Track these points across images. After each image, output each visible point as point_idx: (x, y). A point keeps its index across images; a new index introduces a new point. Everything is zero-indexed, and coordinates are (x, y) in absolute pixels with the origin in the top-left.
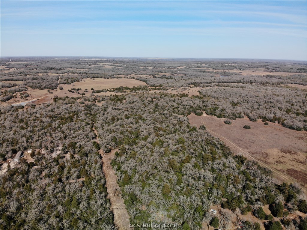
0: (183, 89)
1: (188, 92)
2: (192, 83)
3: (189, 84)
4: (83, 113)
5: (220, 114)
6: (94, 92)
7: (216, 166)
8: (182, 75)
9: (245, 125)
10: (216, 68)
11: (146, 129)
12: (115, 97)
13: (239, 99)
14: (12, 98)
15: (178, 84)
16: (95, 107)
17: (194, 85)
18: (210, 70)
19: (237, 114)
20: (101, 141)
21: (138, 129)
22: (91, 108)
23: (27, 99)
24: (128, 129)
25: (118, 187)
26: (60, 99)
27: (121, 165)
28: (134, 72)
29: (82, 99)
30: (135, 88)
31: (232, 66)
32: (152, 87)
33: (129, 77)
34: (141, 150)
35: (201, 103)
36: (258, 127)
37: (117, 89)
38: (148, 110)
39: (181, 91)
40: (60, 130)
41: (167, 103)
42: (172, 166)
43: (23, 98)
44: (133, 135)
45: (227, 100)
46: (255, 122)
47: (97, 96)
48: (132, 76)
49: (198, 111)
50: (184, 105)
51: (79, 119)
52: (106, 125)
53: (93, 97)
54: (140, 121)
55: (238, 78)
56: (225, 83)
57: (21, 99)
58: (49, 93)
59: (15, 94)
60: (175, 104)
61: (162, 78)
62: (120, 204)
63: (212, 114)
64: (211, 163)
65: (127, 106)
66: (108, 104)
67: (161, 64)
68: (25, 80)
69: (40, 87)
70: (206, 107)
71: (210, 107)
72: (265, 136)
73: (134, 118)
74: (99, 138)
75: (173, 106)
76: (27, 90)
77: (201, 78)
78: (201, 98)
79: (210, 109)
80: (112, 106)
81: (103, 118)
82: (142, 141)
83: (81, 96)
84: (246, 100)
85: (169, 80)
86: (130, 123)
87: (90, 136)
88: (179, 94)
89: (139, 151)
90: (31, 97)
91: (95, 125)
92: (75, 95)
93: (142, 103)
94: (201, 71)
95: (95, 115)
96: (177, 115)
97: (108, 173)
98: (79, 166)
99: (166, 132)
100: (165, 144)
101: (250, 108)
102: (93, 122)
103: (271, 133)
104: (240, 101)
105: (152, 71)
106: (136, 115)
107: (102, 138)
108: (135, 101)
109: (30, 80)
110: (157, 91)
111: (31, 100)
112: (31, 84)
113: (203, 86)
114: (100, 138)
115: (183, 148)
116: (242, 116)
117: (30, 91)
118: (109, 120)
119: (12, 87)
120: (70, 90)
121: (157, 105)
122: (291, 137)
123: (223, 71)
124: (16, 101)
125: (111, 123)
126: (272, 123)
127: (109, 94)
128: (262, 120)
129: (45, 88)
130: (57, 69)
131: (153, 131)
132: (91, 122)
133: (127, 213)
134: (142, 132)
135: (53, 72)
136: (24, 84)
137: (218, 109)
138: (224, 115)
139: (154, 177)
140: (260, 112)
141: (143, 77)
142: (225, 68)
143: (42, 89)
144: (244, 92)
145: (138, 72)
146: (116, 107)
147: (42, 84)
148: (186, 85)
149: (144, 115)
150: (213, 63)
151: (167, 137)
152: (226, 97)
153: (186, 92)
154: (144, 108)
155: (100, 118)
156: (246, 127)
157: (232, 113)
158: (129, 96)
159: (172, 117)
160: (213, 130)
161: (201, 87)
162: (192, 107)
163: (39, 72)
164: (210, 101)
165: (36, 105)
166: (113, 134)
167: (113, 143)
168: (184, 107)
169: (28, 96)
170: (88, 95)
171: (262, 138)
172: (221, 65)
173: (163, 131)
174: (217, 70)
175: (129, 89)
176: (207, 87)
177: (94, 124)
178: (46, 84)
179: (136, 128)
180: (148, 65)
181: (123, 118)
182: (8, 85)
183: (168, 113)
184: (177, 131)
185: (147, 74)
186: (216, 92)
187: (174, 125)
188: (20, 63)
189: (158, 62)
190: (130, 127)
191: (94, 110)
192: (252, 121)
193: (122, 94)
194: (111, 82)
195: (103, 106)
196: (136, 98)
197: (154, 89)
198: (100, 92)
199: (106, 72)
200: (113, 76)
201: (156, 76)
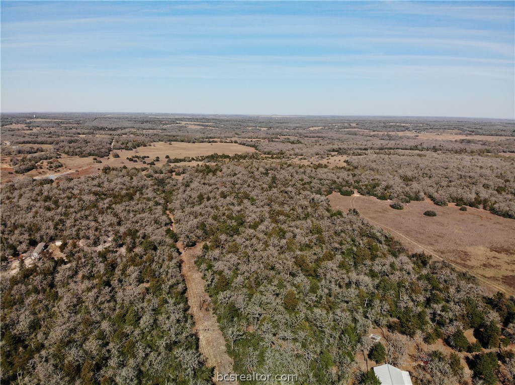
0: (320, 158)
1: (328, 163)
2: (334, 149)
3: (330, 151)
4: (150, 189)
5: (382, 193)
6: (170, 161)
7: (377, 268)
8: (317, 138)
9: (426, 210)
10: (375, 129)
11: (255, 212)
12: (204, 168)
13: (415, 171)
14: (34, 168)
15: (310, 151)
16: (171, 181)
17: (337, 153)
18: (364, 131)
19: (412, 194)
20: (179, 228)
21: (242, 213)
22: (164, 182)
23: (59, 171)
24: (226, 212)
25: (207, 297)
26: (113, 169)
27: (213, 263)
28: (236, 134)
29: (150, 170)
30: (239, 156)
31: (401, 126)
32: (267, 156)
33: (228, 141)
34: (248, 243)
35: (351, 177)
36: (448, 214)
37: (208, 157)
38: (260, 185)
39: (315, 160)
40: (111, 212)
41: (292, 176)
42: (300, 266)
43: (51, 169)
44: (233, 221)
45: (395, 173)
46: (444, 207)
47: (174, 167)
48: (233, 139)
49: (344, 189)
50: (321, 180)
51: (144, 196)
52: (189, 205)
53: (169, 168)
54: (245, 201)
55: (412, 143)
56: (390, 149)
57: (49, 170)
58: (95, 163)
59: (39, 163)
60: (304, 177)
61: (283, 142)
62: (210, 323)
63: (369, 193)
64: (368, 262)
65: (224, 179)
66: (192, 177)
67: (281, 123)
68: (57, 143)
69: (82, 154)
70: (358, 183)
71: (367, 183)
72: (461, 227)
73: (237, 197)
75: (302, 180)
76: (60, 157)
77: (348, 143)
78: (349, 170)
79: (366, 186)
80: (199, 180)
81: (184, 196)
82: (250, 230)
83: (148, 166)
84: (426, 174)
85: (294, 146)
86: (230, 204)
87: (161, 221)
88: (311, 165)
89: (244, 244)
90: (66, 168)
91: (170, 206)
92: (139, 165)
93: (250, 175)
94: (349, 133)
95: (171, 192)
96: (309, 193)
97: (191, 276)
98: (141, 264)
99: (290, 217)
100: (289, 235)
101: (435, 185)
102: (168, 202)
103: (472, 223)
104: (417, 175)
105: (267, 134)
106: (238, 193)
107: (181, 224)
108: (237, 173)
109: (64, 143)
110: (274, 160)
111: (65, 171)
112: (67, 149)
113: (353, 154)
115: (321, 241)
116: (420, 197)
117: (64, 159)
118: (194, 199)
119: (35, 153)
120: (131, 158)
121: (274, 179)
122: (506, 229)
123: (386, 133)
124: (40, 173)
125: (197, 203)
126: (474, 208)
127: (194, 163)
128: (455, 204)
129: (90, 154)
130: (110, 129)
131: (267, 215)
132: (164, 201)
133: (222, 338)
134: (249, 217)
135: (104, 133)
136: (55, 149)
137: (380, 187)
138: (390, 196)
139: (270, 282)
140: (452, 192)
141: (251, 141)
142: (389, 129)
143: (84, 156)
144: (423, 162)
145: (243, 135)
146: (206, 182)
147: (84, 149)
148: (325, 152)
149: (253, 193)
150: (369, 122)
151: (293, 224)
152: (393, 168)
153: (324, 162)
154: (252, 183)
155: (179, 196)
156: (429, 214)
157: (403, 192)
158: (227, 167)
159: (301, 197)
160: (371, 218)
161: (349, 155)
162: (335, 182)
163: (81, 132)
164: (366, 175)
165: (73, 179)
166: (200, 219)
167: (199, 232)
168: (322, 181)
169: (61, 166)
170: (159, 165)
171: (456, 231)
172: (382, 125)
173: (285, 216)
174: (376, 133)
175: (228, 157)
176: (360, 155)
178: (91, 149)
179: (238, 212)
180: (260, 125)
181: (218, 196)
182: (28, 149)
183: (294, 190)
184: (308, 217)
185: (259, 136)
186: (375, 161)
187: (304, 208)
188: (50, 120)
189: (278, 121)
190: (229, 209)
191: (169, 185)
192: (439, 205)
193: (216, 163)
194: (199, 148)
195: (183, 179)
196: (239, 169)
197: (270, 158)
198: (180, 161)
199: (190, 134)
200: (202, 140)
201: (274, 140)
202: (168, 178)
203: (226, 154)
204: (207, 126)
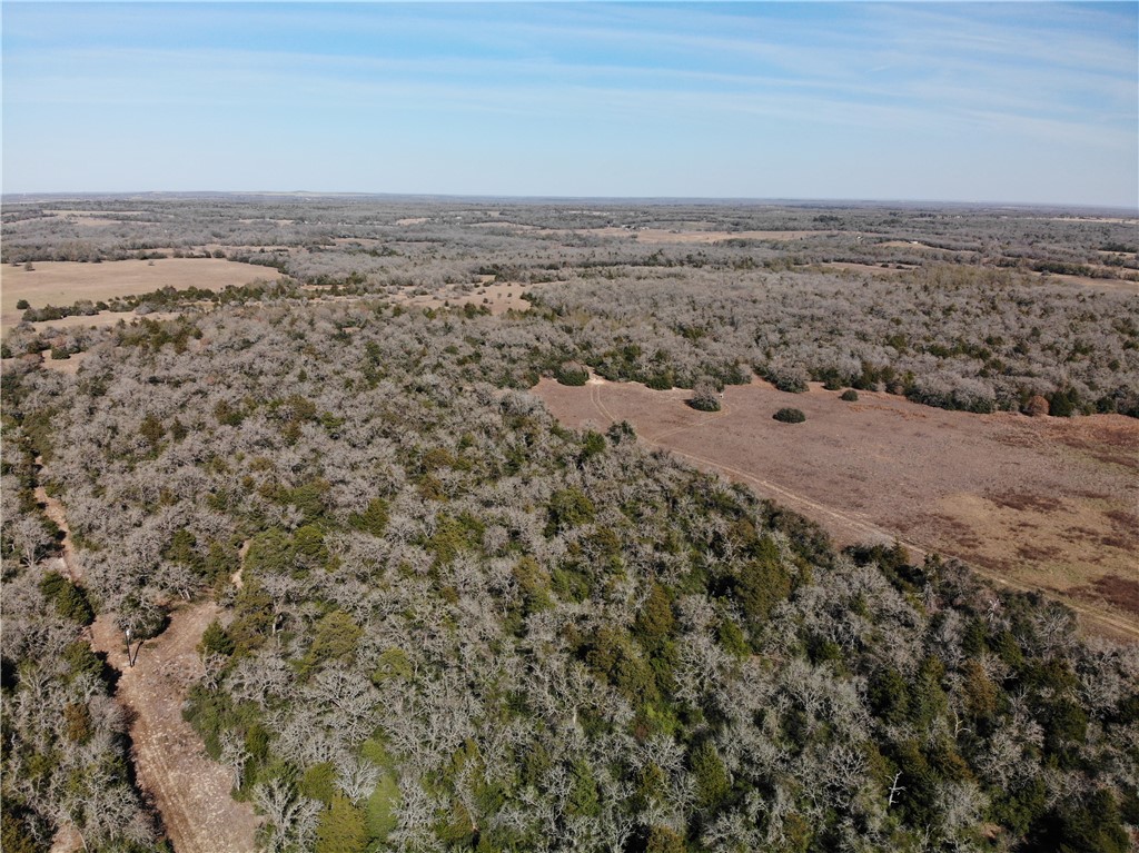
1: (485, 301)
6: (30, 317)
8: (428, 244)
12: (145, 331)
15: (428, 272)
20: (93, 567)
22: (19, 386)
24: (254, 474)
28: (216, 235)
31: (595, 217)
33: (196, 253)
35: (566, 334)
37: (147, 298)
47: (46, 334)
48: (211, 248)
50: (500, 346)
53: (29, 339)
54: (307, 429)
60: (456, 341)
61: (348, 252)
65: (217, 362)
66: (110, 361)
74: (78, 546)
77: (507, 253)
80: (134, 370)
81: (93, 429)
87: (18, 540)
88: (448, 309)
91: (45, 471)
93: (296, 343)
94: (494, 233)
95: (44, 419)
102: (36, 455)
105: (297, 233)
106: (276, 404)
107: (96, 549)
108: (252, 338)
113: (533, 278)
114: (88, 545)
118: (129, 436)
121: (375, 351)
127: (108, 319)
132: (21, 455)
141: (262, 251)
145: (234, 237)
149: (322, 399)
150: (525, 207)
153: (474, 299)
158: (216, 326)
161: (523, 281)
166: (167, 514)
172: (555, 215)
175: (208, 294)
177: (40, 467)
179: (294, 469)
180: (271, 213)
185: (279, 240)
190: (262, 465)
191: (33, 395)
193: (175, 315)
194: (116, 274)
195: (81, 370)
196: (255, 327)
197: (329, 293)
198: (65, 313)
199: (84, 239)
200: (122, 252)
201: (322, 247)
202: (29, 371)
203: (201, 285)
204: (128, 218)
